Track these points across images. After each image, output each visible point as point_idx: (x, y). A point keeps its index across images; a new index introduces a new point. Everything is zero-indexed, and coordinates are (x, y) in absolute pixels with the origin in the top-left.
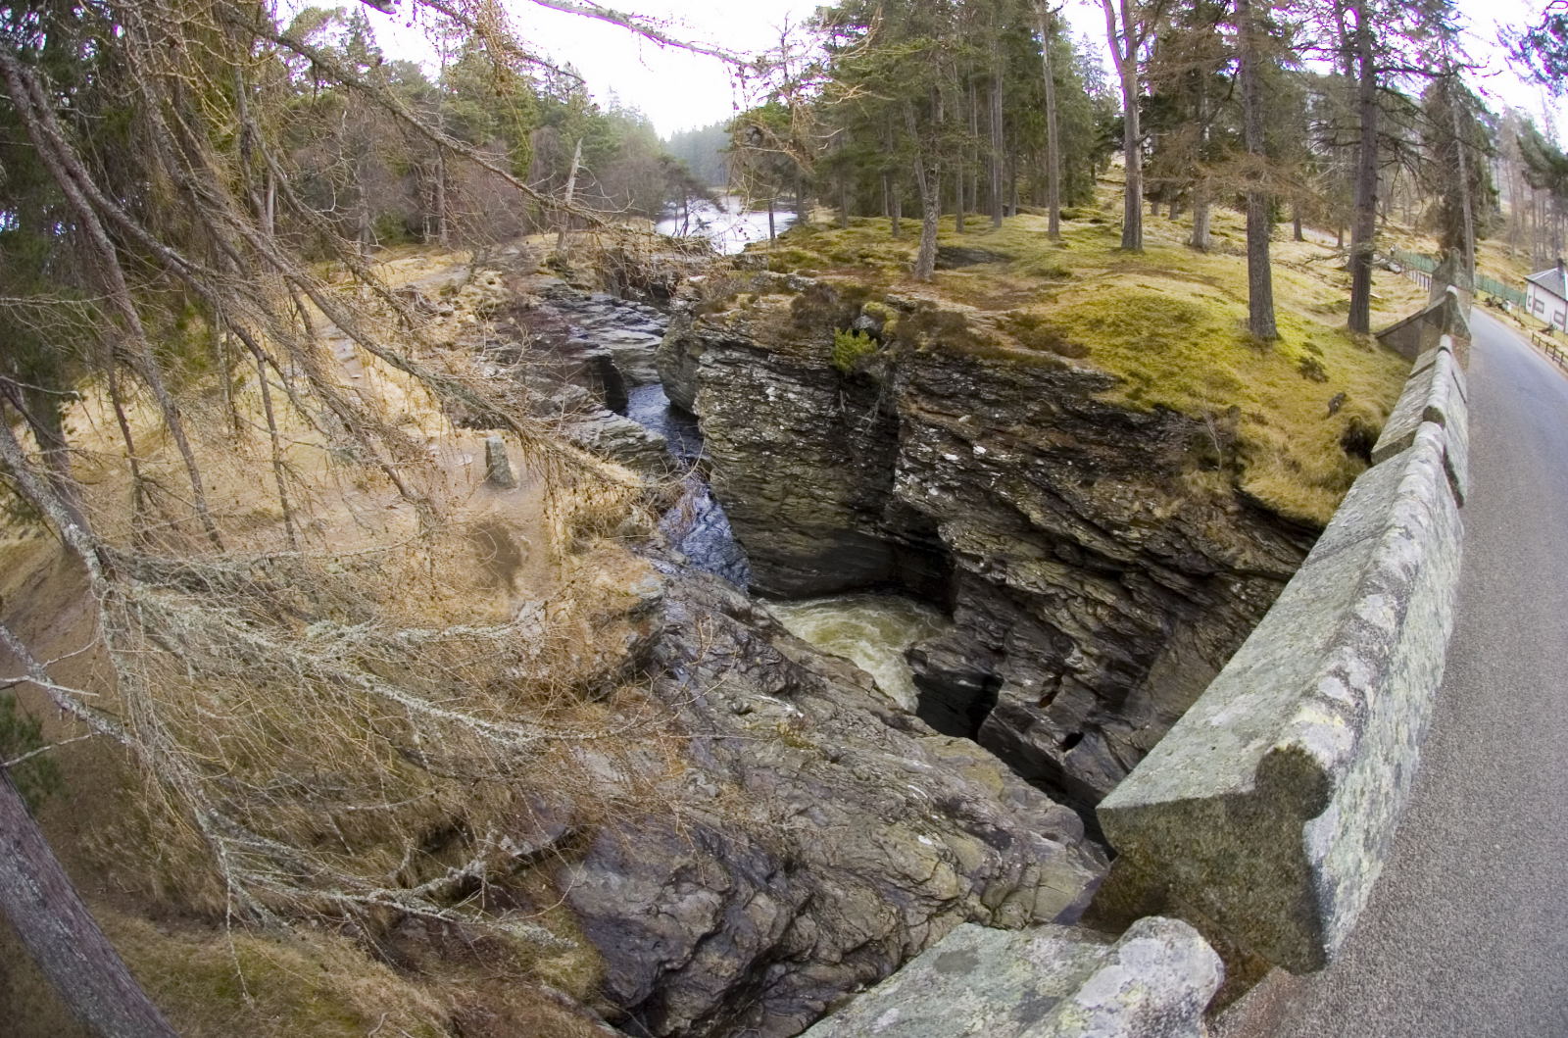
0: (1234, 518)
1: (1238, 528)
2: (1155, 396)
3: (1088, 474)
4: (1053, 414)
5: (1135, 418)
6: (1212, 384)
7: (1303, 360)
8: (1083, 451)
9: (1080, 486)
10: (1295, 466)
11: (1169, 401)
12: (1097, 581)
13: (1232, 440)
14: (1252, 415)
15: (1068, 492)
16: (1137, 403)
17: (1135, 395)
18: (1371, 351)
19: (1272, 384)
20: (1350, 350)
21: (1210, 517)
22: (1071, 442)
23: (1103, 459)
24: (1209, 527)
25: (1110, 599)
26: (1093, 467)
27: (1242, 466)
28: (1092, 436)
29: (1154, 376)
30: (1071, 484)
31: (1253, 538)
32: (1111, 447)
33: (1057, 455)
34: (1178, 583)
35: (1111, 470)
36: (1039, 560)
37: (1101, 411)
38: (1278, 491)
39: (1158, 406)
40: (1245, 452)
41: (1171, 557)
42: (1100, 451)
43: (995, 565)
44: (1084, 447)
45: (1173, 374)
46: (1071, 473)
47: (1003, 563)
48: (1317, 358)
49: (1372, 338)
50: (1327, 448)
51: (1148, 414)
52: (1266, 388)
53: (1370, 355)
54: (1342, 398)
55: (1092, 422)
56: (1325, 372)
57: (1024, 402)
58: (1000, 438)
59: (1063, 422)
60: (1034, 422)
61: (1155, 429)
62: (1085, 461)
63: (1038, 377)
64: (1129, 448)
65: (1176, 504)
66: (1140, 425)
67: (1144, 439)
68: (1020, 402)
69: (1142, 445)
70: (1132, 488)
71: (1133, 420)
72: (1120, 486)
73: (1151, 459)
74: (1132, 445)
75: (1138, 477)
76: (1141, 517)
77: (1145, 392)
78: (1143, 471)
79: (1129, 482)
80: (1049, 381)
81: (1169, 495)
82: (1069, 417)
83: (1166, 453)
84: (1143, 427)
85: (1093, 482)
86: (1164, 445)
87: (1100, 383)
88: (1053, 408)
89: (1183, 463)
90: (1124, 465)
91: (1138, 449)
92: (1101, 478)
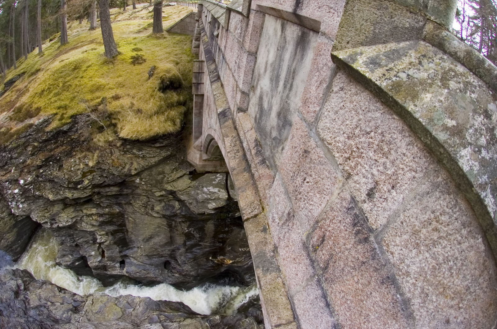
0: (121, 148)
2: (70, 113)
3: (59, 162)
4: (37, 147)
5: (65, 128)
6: (92, 92)
7: (132, 58)
8: (53, 155)
9: (59, 170)
10: (139, 111)
11: (76, 111)
12: (85, 206)
13: (106, 115)
14: (113, 97)
15: (56, 177)
16: (63, 121)
17: (62, 119)
18: (165, 38)
19: (119, 76)
20: (155, 41)
21: (112, 153)
22: (48, 154)
23: (61, 153)
24: (113, 160)
25: (94, 211)
26: (60, 158)
27: (116, 123)
28: (53, 147)
31: (134, 154)
32: (62, 146)
34: (113, 191)
35: (67, 155)
37: (52, 134)
39: (72, 117)
41: (104, 182)
42: (59, 150)
44: (53, 153)
45: (74, 97)
46: (53, 167)
48: (139, 53)
49: (165, 33)
51: (69, 123)
52: (117, 79)
53: (165, 40)
54: (154, 68)
55: (51, 140)
56: (144, 58)
57: (26, 150)
58: (26, 170)
59: (41, 147)
60: (33, 155)
61: (75, 127)
62: (56, 158)
63: (25, 137)
64: (69, 141)
65: (96, 155)
66: (68, 129)
67: (73, 133)
68: (24, 151)
69: (73, 137)
70: (77, 157)
71: (65, 129)
72: (72, 160)
73: (79, 140)
74: (69, 139)
75: (77, 151)
76: (85, 170)
77: (65, 114)
78: (78, 147)
79: (75, 155)
80: (30, 135)
81: (92, 152)
82: (42, 144)
83: (83, 134)
84: (70, 129)
85: (62, 166)
86: (81, 131)
87: (47, 122)
88: (36, 144)
89: (91, 134)
90: (70, 150)
91: (72, 139)
92: (64, 162)
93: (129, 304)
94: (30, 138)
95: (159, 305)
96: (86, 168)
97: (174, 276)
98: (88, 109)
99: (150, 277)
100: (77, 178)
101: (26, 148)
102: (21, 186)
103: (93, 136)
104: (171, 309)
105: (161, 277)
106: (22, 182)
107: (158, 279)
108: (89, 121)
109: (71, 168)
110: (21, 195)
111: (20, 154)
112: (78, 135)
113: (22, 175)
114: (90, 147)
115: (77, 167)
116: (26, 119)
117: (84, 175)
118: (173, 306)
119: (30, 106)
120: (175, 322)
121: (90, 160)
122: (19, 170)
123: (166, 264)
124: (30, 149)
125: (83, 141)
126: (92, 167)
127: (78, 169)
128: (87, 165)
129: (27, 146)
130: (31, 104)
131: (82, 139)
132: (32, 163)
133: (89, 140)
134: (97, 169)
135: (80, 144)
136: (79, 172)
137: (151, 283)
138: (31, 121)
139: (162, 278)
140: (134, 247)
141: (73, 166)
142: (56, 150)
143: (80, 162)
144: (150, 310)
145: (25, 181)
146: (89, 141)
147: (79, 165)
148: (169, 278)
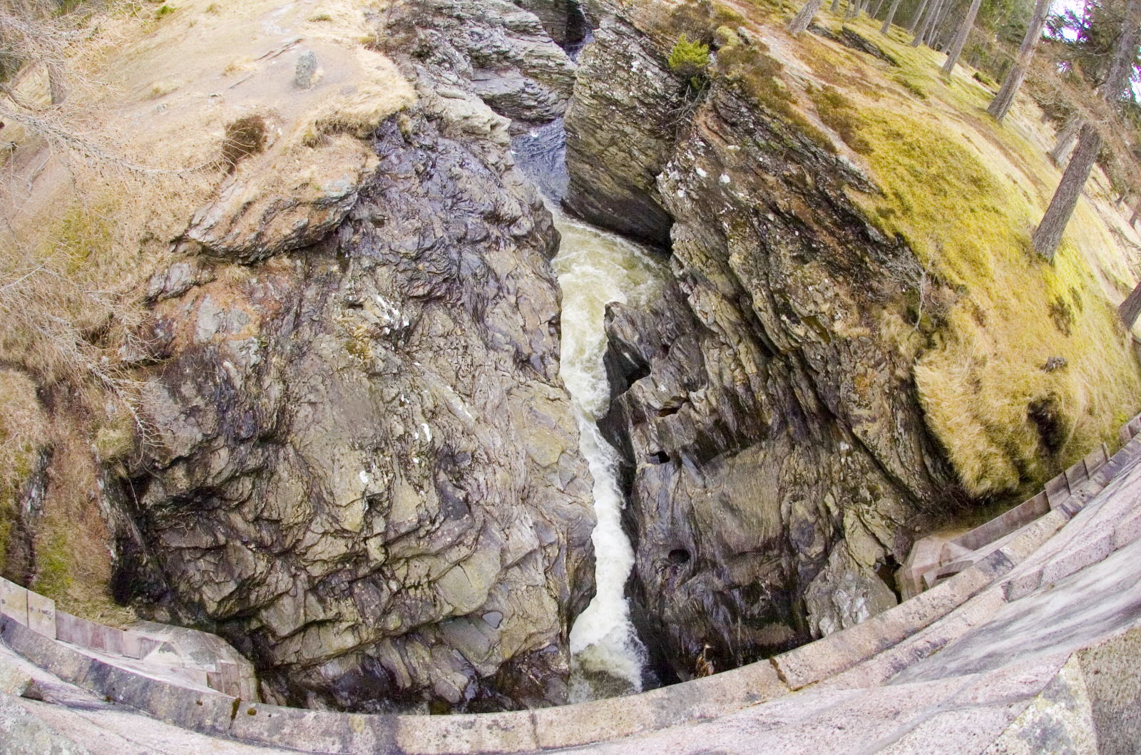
0: (896, 383)
1: (890, 395)
2: (904, 227)
3: (806, 252)
4: (806, 184)
5: (873, 232)
6: (963, 253)
7: (1059, 299)
8: (812, 231)
9: (794, 258)
10: (977, 384)
11: (913, 238)
12: (752, 346)
13: (941, 315)
14: (977, 308)
15: (778, 257)
16: (883, 221)
17: (885, 214)
18: (1122, 346)
19: (1017, 296)
20: (1107, 329)
21: (878, 364)
22: (807, 217)
23: (826, 248)
24: (865, 375)
26: (816, 250)
27: (935, 345)
28: (827, 223)
29: (916, 209)
30: (786, 252)
32: (840, 244)
33: (791, 221)
34: (808, 401)
35: (829, 263)
36: (724, 296)
37: (847, 207)
38: (942, 395)
39: (899, 235)
40: (946, 335)
41: (818, 373)
42: (828, 240)
43: (689, 279)
44: (816, 228)
45: (933, 219)
46: (793, 242)
47: (696, 282)
48: (1073, 310)
50: (1014, 397)
51: (887, 238)
52: (1009, 295)
53: (1119, 348)
54: (1062, 365)
55: (836, 212)
56: (1071, 327)
57: (786, 160)
58: (751, 179)
59: (811, 195)
60: (787, 181)
61: (887, 254)
62: (810, 241)
63: (805, 146)
64: (855, 254)
65: (859, 330)
66: (875, 242)
67: (874, 256)
68: (782, 158)
69: (867, 259)
70: (837, 289)
71: (871, 233)
72: (826, 281)
73: (868, 277)
74: (858, 253)
75: (848, 284)
76: (823, 320)
77: (896, 217)
78: (855, 281)
79: (838, 282)
80: (814, 154)
81: (861, 317)
82: (818, 195)
83: (883, 280)
84: (877, 245)
85: (806, 262)
86: (886, 273)
87: (860, 183)
88: (809, 179)
89: (892, 299)
90: (842, 265)
91: (862, 261)
92: (814, 263)
93: (572, 480)
94: (809, 159)
95: (584, 544)
96: (826, 319)
97: (657, 572)
98: (930, 265)
99: (644, 522)
100: (798, 307)
101: (788, 158)
102: (717, 181)
103: (890, 305)
104: (577, 570)
105: (649, 546)
106: (725, 179)
107: (643, 540)
108: (912, 280)
109: (811, 284)
110: (701, 188)
111: (768, 150)
112: (877, 268)
113: (738, 174)
114: (869, 310)
115: (819, 299)
116: (833, 128)
117: (811, 320)
118: (584, 574)
119: (861, 124)
120: (547, 578)
121: (845, 321)
122: (742, 163)
123: (680, 554)
124: (793, 169)
125: (871, 289)
126: (833, 333)
127: (815, 303)
128: (833, 319)
129: (793, 160)
130: (863, 123)
131: (875, 284)
132: (772, 188)
133: (880, 300)
134: (835, 346)
135: (862, 283)
136: (811, 307)
137: (631, 525)
138: (839, 145)
139: (646, 549)
140: (704, 478)
141: (817, 287)
142: (825, 232)
143: (832, 301)
144: (567, 525)
145: (732, 187)
146: (877, 301)
147: (825, 301)
148: (650, 563)
